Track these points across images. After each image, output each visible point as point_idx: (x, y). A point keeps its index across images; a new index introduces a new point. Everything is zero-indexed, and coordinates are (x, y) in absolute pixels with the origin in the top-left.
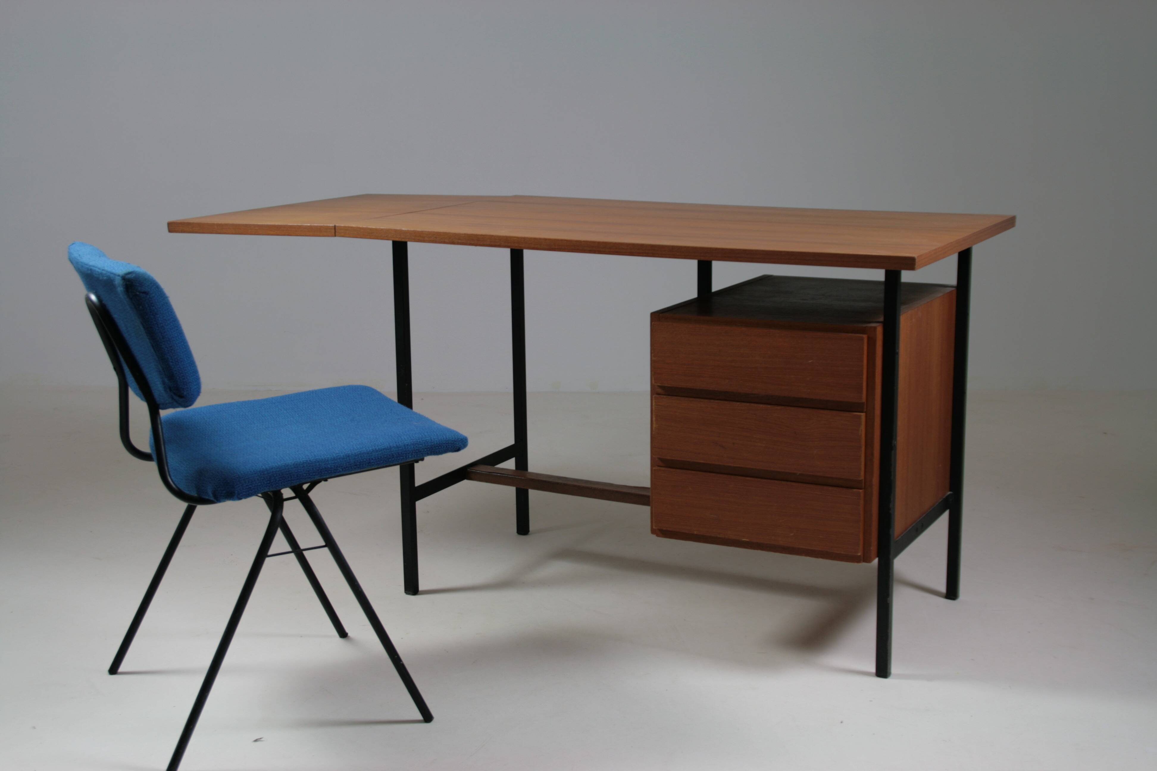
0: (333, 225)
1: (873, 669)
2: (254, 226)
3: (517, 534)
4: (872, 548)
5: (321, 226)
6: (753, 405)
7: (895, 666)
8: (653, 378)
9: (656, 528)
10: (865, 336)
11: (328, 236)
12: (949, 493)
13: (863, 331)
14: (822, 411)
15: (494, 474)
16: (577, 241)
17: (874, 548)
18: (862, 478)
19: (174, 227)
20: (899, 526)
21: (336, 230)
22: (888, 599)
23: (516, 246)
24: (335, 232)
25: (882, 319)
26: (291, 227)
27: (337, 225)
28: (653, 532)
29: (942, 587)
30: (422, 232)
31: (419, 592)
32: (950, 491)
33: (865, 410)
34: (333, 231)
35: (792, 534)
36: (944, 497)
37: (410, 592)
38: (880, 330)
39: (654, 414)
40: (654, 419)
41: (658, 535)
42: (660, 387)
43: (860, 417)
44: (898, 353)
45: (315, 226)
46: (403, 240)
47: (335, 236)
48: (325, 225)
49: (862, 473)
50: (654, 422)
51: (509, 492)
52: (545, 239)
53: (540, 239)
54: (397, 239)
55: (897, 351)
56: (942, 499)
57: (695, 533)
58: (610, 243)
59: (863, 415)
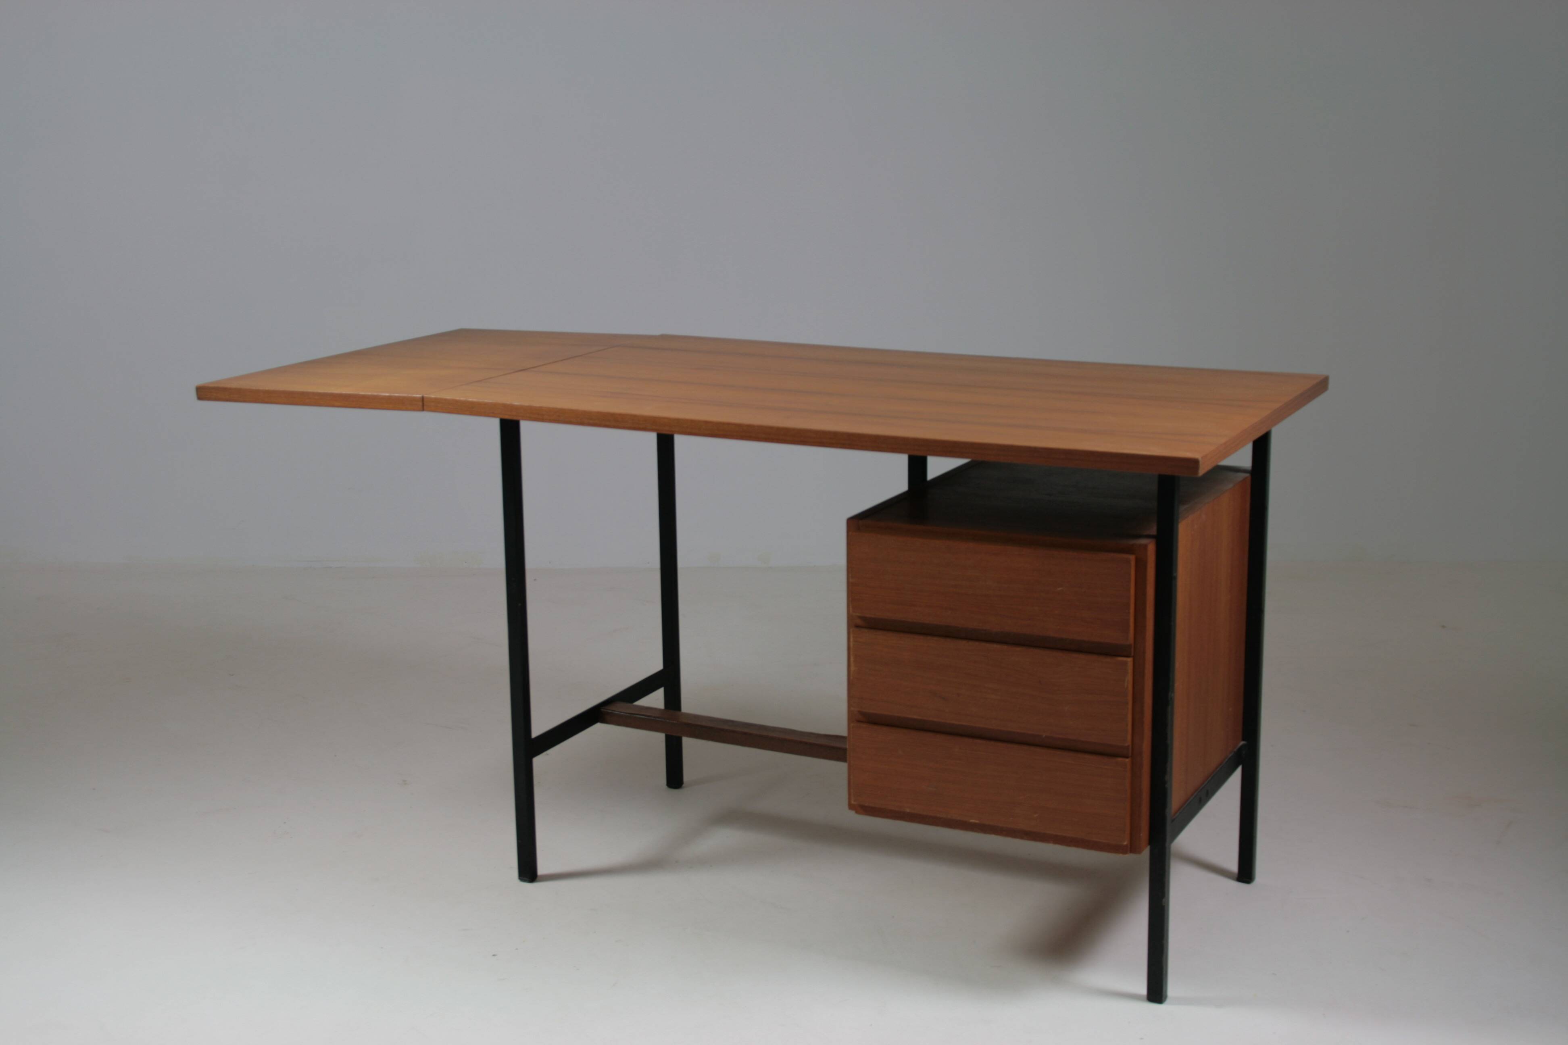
0: (420, 396)
1: (1143, 990)
2: (314, 394)
3: (666, 787)
4: (1141, 835)
5: (404, 398)
6: (983, 644)
7: (1173, 987)
8: (851, 607)
9: (855, 803)
10: (1132, 558)
11: (414, 410)
12: (1242, 743)
13: (1130, 550)
14: (1075, 655)
15: (635, 716)
16: (749, 426)
17: (1144, 834)
18: (1128, 743)
19: (205, 393)
20: (1176, 797)
21: (425, 403)
22: (1164, 900)
23: (665, 430)
24: (423, 405)
25: (1153, 531)
26: (363, 397)
27: (425, 396)
28: (851, 807)
29: (1233, 866)
30: (541, 408)
31: (538, 878)
32: (1243, 740)
33: (1132, 654)
34: (421, 404)
35: (1036, 816)
36: (1235, 750)
37: (525, 879)
38: (1151, 548)
39: (852, 653)
40: (852, 659)
41: (857, 812)
42: (860, 618)
43: (1126, 663)
44: (1175, 578)
45: (395, 397)
46: (515, 418)
47: (423, 410)
48: (410, 395)
49: (1129, 737)
50: (852, 664)
51: (658, 740)
52: (706, 422)
53: (699, 422)
54: (507, 417)
55: (1175, 575)
56: (1232, 753)
57: (908, 810)
58: (794, 430)
59: (1130, 660)
